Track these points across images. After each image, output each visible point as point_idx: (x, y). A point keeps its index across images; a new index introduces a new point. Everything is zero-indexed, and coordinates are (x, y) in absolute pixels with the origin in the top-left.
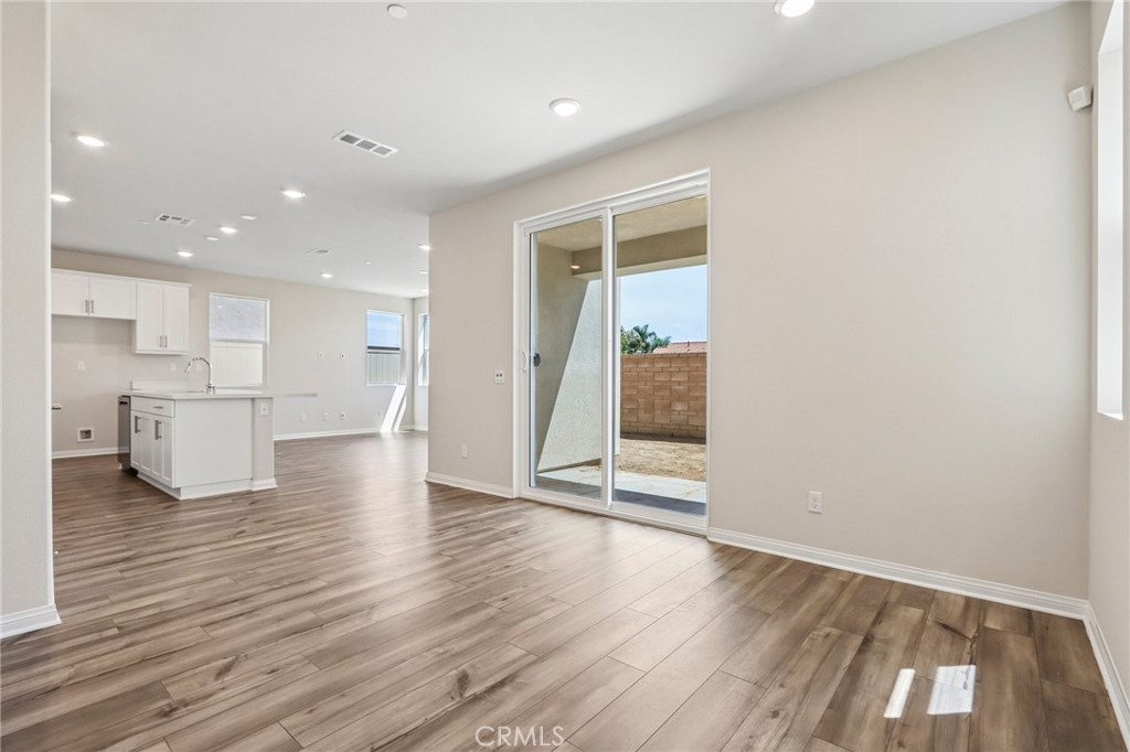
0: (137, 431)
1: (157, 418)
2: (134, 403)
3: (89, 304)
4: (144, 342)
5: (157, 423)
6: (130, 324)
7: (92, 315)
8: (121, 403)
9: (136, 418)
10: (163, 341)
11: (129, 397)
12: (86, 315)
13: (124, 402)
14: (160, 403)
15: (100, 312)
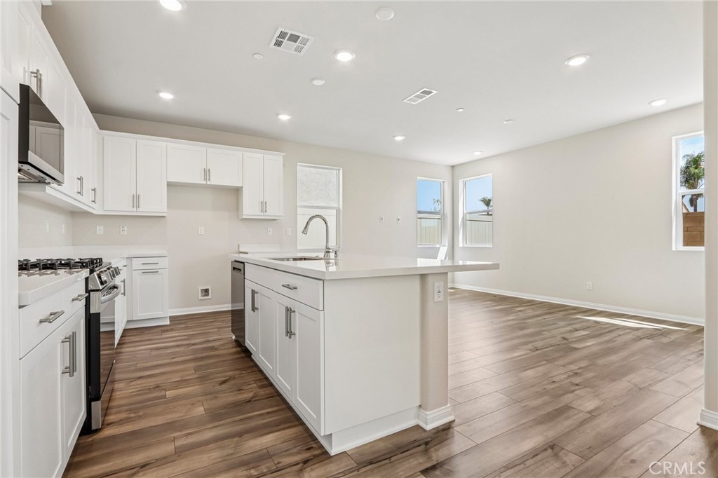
0: (254, 309)
1: (289, 304)
2: (249, 270)
3: (207, 173)
4: (250, 208)
5: (289, 311)
6: (237, 191)
7: (209, 183)
8: (234, 268)
9: (253, 292)
10: (264, 206)
11: (243, 263)
12: (204, 182)
13: (238, 268)
14: (292, 280)
15: (215, 181)
